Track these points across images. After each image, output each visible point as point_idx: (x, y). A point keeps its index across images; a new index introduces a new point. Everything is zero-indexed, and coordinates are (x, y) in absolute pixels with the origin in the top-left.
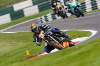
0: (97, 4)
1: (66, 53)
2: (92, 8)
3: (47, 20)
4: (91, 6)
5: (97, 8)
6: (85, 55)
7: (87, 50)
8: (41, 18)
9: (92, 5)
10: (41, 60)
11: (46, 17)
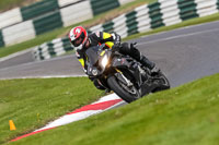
0: (161, 14)
1: (94, 125)
2: (152, 23)
3: (53, 53)
4: (150, 20)
5: (163, 25)
6: (137, 129)
7: (140, 118)
8: (40, 49)
9: (151, 17)
10: (40, 142)
11: (51, 45)
